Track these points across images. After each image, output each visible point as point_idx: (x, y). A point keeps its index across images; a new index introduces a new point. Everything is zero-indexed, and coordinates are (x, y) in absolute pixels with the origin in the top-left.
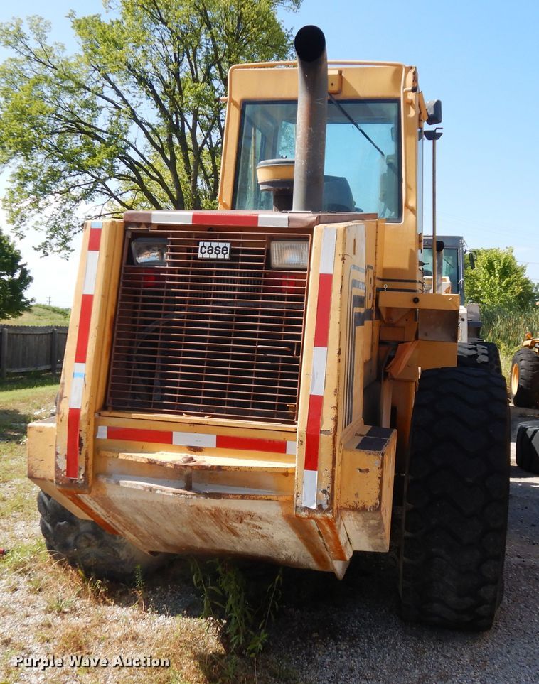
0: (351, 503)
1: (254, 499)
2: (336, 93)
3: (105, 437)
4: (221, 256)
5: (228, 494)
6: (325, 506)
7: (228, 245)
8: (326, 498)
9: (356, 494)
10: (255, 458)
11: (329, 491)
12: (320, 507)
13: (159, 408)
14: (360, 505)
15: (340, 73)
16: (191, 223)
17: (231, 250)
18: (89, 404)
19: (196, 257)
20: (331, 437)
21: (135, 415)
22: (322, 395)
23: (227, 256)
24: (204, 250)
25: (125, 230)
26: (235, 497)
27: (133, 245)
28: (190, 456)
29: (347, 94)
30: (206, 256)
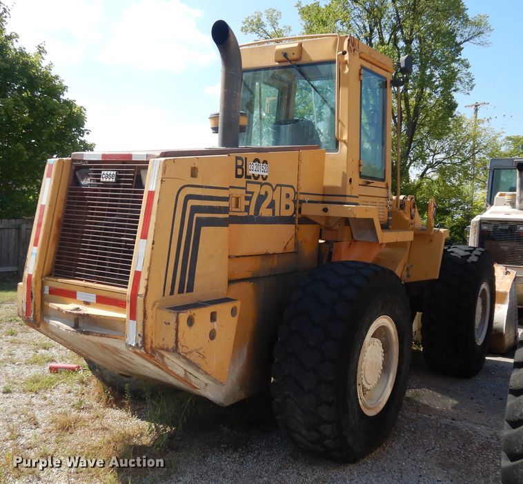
0: (161, 345)
1: (108, 337)
2: (297, 60)
3: (48, 293)
4: (111, 180)
5: (93, 333)
6: (140, 345)
7: (115, 173)
8: (140, 339)
9: (163, 339)
10: (114, 311)
11: (142, 335)
12: (137, 345)
13: (74, 276)
14: (165, 347)
15: (300, 45)
16: (101, 159)
17: (117, 175)
18: (37, 272)
19: (99, 181)
20: (143, 298)
21: (60, 280)
22: (140, 270)
23: (114, 180)
24: (104, 176)
25: (72, 164)
26: (97, 335)
27: (77, 174)
28: (77, 306)
29: (305, 60)
30: (104, 180)
